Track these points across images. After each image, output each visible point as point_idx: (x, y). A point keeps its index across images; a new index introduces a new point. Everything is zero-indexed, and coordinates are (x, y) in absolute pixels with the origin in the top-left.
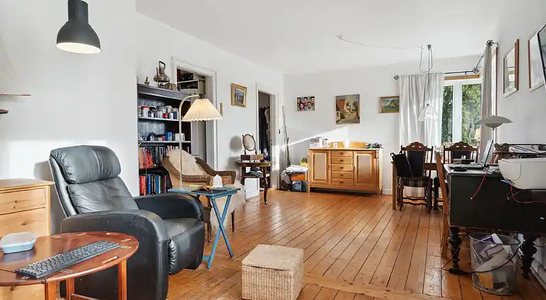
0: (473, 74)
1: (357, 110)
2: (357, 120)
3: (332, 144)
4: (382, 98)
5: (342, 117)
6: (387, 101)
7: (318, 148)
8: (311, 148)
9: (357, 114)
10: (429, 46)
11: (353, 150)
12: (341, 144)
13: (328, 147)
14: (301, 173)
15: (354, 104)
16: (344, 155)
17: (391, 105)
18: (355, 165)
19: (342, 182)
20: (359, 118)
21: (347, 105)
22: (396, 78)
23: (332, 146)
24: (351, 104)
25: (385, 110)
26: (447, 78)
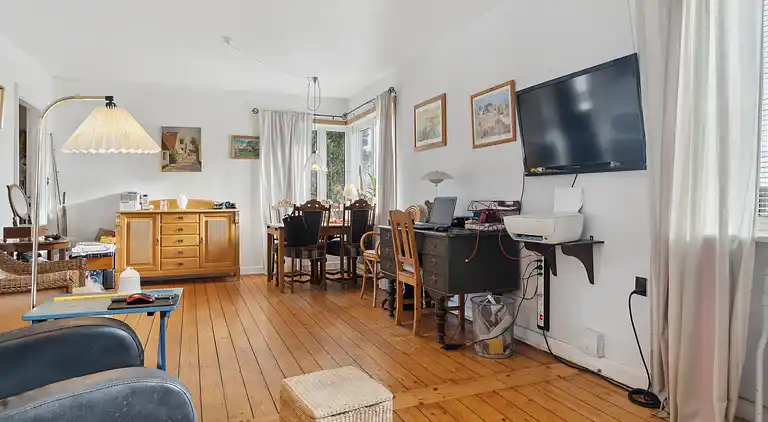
0: (341, 119)
1: (197, 151)
2: (196, 166)
3: (156, 203)
4: (235, 137)
5: (173, 160)
6: (242, 142)
7: (133, 210)
8: (122, 210)
9: (198, 157)
10: (315, 79)
11: (200, 213)
12: (173, 203)
13: (151, 208)
14: (106, 255)
15: (193, 142)
16: (185, 220)
17: (248, 148)
18: (203, 235)
19: (181, 264)
20: (200, 163)
21: (182, 142)
22: (255, 111)
23: (157, 207)
24: (187, 140)
25: (239, 154)
26: (315, 121)
